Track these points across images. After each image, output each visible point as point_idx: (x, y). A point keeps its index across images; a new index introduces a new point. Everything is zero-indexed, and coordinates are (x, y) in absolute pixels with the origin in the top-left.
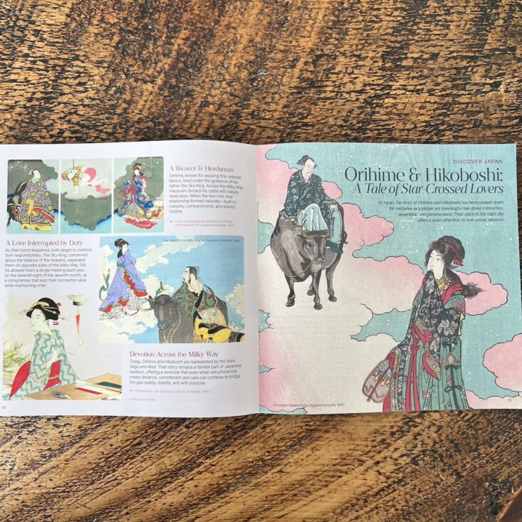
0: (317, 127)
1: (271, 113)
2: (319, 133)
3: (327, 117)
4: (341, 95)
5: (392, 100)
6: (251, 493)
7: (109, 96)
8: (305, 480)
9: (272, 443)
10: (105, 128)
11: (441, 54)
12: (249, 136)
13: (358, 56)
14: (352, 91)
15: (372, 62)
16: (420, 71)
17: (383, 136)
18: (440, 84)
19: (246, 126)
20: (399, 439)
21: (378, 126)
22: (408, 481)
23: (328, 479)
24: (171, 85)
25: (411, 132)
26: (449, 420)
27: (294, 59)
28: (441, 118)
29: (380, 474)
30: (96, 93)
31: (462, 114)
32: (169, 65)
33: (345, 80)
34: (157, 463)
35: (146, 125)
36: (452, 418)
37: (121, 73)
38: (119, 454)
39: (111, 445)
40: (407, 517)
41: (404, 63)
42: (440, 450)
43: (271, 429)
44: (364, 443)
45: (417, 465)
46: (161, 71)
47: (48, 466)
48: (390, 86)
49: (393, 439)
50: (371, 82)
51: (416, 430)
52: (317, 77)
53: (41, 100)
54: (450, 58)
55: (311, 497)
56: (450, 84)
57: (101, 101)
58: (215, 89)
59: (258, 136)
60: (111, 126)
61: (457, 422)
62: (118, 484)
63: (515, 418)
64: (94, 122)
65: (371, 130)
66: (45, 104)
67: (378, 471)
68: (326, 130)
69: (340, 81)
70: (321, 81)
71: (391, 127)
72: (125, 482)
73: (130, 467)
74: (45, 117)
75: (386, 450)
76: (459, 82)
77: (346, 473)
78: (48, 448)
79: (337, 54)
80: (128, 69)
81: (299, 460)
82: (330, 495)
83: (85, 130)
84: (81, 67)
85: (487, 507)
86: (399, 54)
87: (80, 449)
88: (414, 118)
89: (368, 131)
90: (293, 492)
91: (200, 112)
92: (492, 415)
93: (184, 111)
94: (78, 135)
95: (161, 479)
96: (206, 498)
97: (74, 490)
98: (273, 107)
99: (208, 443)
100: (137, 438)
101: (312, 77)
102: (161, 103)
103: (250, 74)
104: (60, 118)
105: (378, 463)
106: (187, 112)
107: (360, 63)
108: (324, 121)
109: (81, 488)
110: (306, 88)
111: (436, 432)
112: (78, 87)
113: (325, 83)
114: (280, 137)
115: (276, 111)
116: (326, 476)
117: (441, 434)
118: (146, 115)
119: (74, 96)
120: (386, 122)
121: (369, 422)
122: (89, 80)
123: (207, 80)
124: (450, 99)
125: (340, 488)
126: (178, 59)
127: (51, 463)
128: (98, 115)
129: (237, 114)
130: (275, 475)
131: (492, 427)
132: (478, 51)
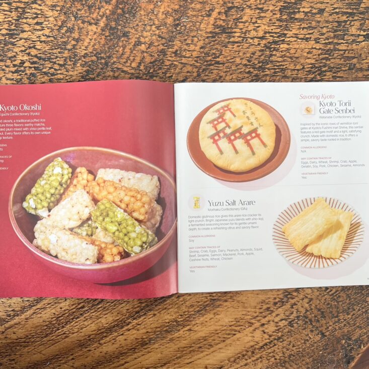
0: (226, 65)
1: (190, 52)
2: (228, 70)
3: (235, 57)
4: (247, 40)
5: (286, 46)
6: (167, 345)
7: (61, 34)
8: (208, 336)
9: (184, 308)
10: (58, 60)
11: (327, 9)
12: (172, 70)
13: (261, 9)
14: (255, 37)
15: (272, 14)
16: (310, 23)
17: (278, 74)
18: (325, 34)
19: (170, 63)
20: (280, 307)
21: (274, 66)
22: (285, 338)
23: (225, 336)
24: (111, 27)
25: (300, 72)
26: (318, 294)
27: (210, 9)
28: (324, 61)
29: (265, 333)
30: (51, 32)
31: (341, 59)
32: (110, 11)
33: (250, 28)
34: (96, 322)
35: (90, 59)
36: (321, 293)
37: (71, 16)
38: (67, 315)
39: (61, 308)
40: (283, 365)
41: (297, 16)
42: (310, 316)
43: (183, 299)
44: (253, 310)
45: (293, 327)
46: (104, 15)
47: (12, 322)
48: (285, 35)
49: (275, 307)
50: (270, 31)
51: (293, 301)
52: (228, 24)
53: (6, 35)
54: (333, 13)
55: (212, 349)
56: (332, 35)
57: (54, 38)
58: (146, 32)
59: (180, 71)
60: (63, 59)
61: (324, 296)
62: (66, 337)
63: (367, 294)
64: (49, 55)
65: (269, 69)
66: (9, 39)
67: (263, 331)
68: (234, 68)
69: (246, 29)
70: (231, 28)
71: (284, 67)
72: (72, 336)
73: (75, 325)
74: (9, 50)
75: (269, 315)
76: (339, 33)
77: (239, 332)
78: (12, 309)
79: (245, 6)
80: (77, 13)
81: (204, 322)
82: (226, 347)
83: (42, 62)
84: (38, 9)
85: (342, 358)
86: (293, 8)
87: (37, 311)
88: (302, 61)
89: (267, 70)
90: (198, 345)
91: (134, 50)
92: (350, 291)
93: (122, 48)
94: (36, 65)
95: (99, 334)
96: (133, 348)
97: (32, 341)
98: (192, 47)
99: (136, 308)
100: (81, 303)
101: (224, 24)
102: (103, 42)
103: (175, 20)
104: (22, 51)
105: (263, 325)
106: (124, 49)
107: (262, 15)
108: (233, 60)
109: (38, 339)
110: (219, 33)
111: (308, 303)
112: (36, 26)
113: (234, 30)
114: (197, 72)
115: (194, 50)
116: (224, 334)
117: (311, 305)
118: (91, 51)
119: (33, 33)
120: (281, 63)
121: (258, 294)
122: (45, 21)
123: (140, 24)
124: (332, 47)
125: (234, 343)
126: (118, 6)
127: (15, 321)
128: (52, 49)
129: (163, 52)
130: (185, 332)
131: (349, 300)
132: (355, 9)
